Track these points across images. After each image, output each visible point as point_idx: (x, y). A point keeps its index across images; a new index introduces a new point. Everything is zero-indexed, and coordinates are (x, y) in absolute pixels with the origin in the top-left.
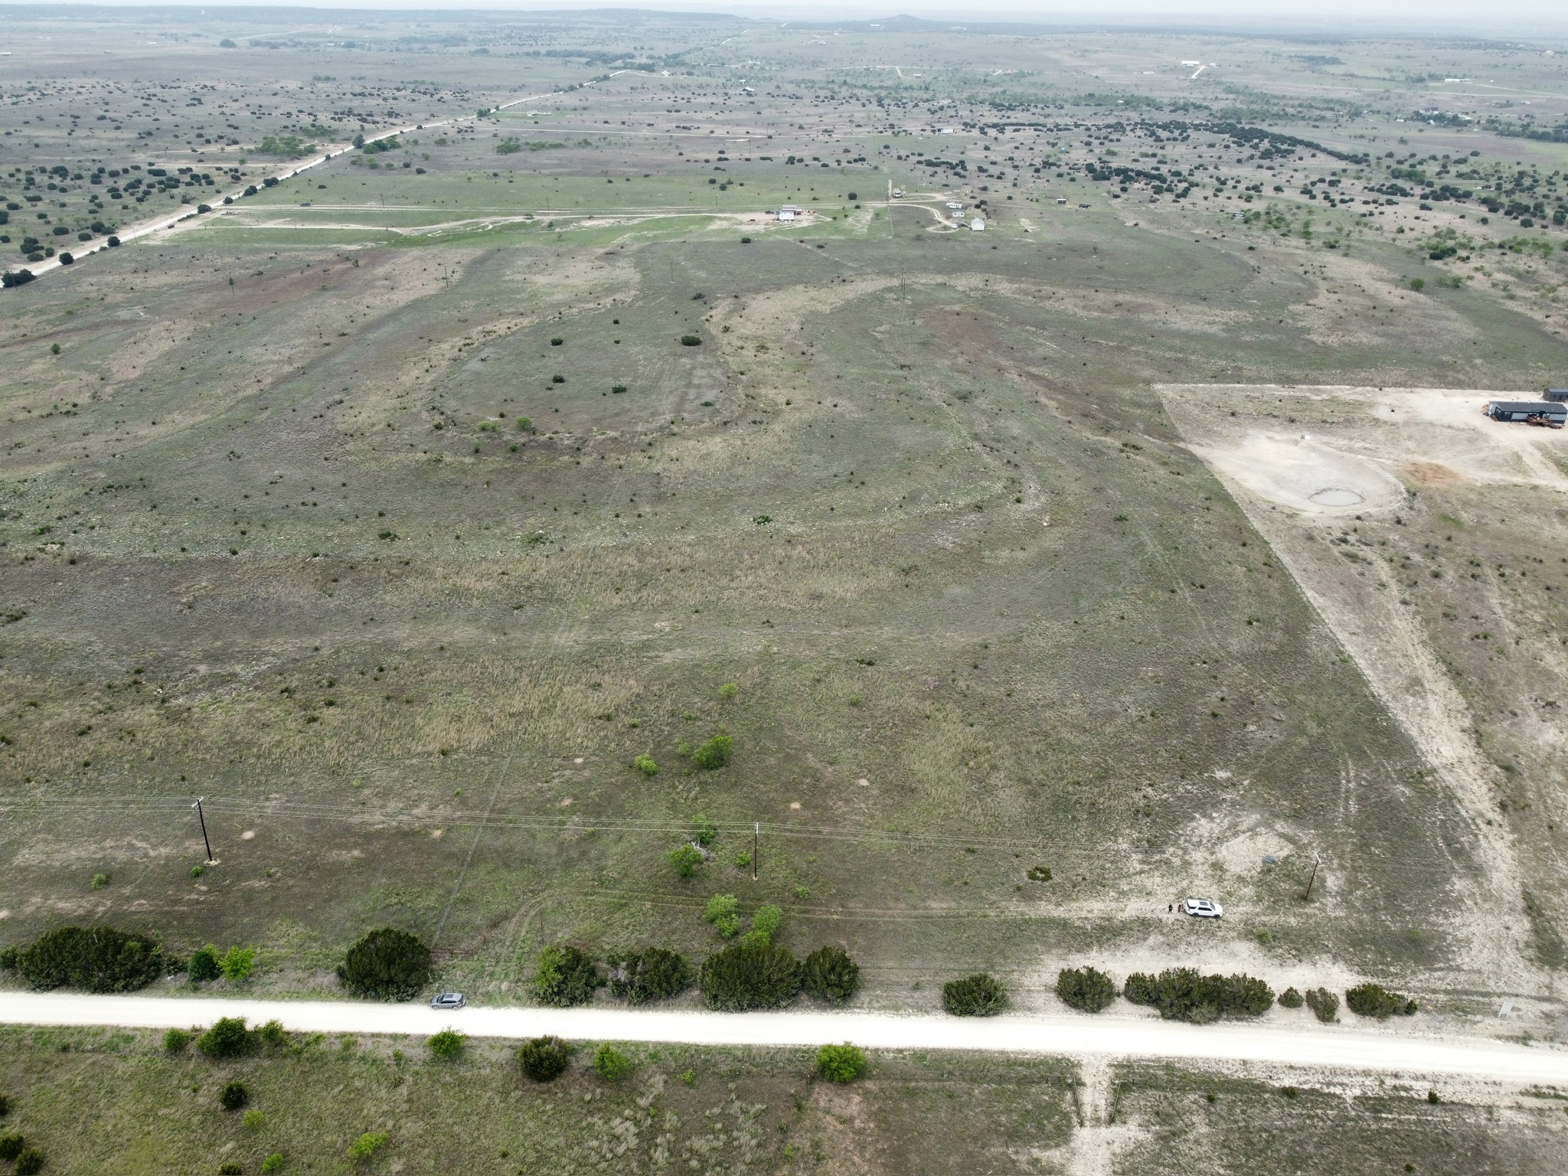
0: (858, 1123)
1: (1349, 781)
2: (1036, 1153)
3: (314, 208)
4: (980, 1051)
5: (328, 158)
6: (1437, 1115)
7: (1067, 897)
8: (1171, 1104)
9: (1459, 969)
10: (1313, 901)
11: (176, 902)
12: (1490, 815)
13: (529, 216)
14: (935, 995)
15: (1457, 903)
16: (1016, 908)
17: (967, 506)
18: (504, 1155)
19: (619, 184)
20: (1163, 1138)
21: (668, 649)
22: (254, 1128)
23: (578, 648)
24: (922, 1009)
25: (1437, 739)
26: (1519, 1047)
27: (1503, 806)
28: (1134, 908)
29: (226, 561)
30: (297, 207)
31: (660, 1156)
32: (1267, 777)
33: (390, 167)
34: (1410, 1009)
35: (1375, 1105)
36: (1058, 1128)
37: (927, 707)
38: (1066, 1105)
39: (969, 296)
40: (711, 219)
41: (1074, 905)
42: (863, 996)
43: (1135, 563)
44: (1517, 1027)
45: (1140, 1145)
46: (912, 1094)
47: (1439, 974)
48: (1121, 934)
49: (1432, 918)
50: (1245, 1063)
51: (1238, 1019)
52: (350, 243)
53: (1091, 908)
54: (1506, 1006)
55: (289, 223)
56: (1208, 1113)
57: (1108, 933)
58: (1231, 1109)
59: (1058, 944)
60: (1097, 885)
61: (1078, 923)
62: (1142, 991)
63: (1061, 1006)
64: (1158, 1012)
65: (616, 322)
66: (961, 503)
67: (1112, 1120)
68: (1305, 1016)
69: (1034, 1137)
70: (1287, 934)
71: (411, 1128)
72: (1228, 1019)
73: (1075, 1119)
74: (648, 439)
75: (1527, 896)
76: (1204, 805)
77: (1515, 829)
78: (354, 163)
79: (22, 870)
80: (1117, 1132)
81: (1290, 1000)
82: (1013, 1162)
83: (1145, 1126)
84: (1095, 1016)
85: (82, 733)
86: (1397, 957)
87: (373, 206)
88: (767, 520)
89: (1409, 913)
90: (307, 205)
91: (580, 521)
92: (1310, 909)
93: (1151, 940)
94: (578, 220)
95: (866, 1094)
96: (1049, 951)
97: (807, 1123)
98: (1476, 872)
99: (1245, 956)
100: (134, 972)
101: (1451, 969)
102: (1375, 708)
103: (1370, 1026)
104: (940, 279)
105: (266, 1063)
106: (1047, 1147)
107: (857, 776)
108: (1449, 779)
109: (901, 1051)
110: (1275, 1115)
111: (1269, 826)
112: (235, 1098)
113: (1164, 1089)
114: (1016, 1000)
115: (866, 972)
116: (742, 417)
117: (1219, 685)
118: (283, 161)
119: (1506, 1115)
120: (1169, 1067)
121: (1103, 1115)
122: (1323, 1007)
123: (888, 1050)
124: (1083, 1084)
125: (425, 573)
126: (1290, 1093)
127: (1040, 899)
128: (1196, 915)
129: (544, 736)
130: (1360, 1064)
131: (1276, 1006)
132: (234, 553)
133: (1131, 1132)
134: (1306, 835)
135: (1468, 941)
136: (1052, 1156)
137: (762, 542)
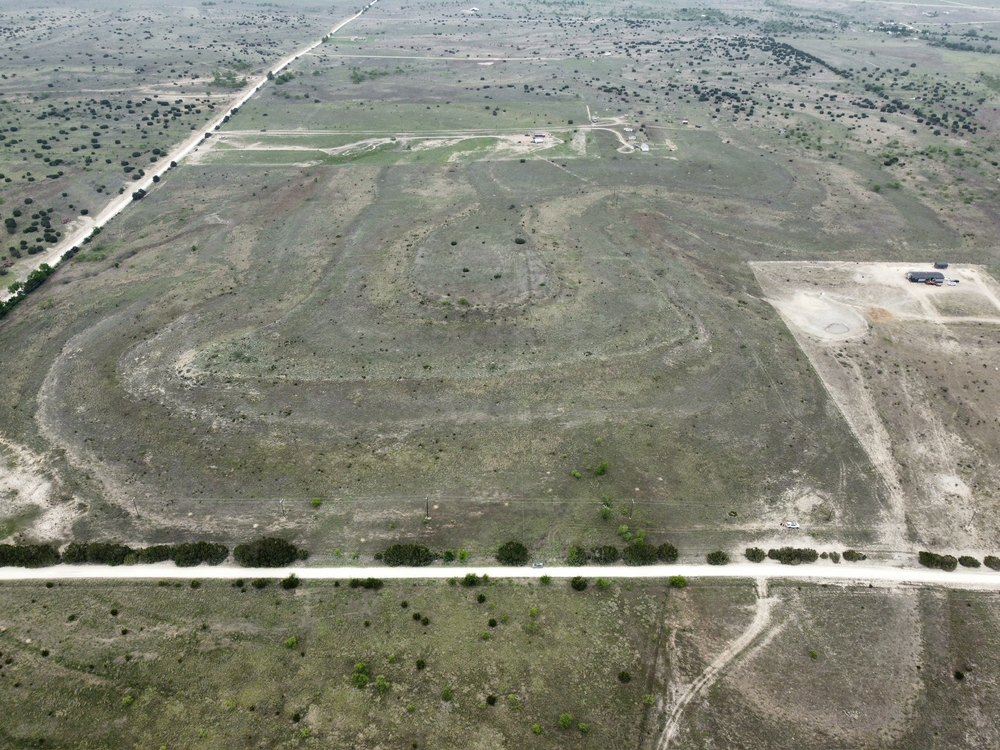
0: (687, 600)
1: (843, 473)
2: (746, 607)
3: (271, 133)
4: (722, 576)
5: (256, 88)
6: (872, 591)
7: (744, 522)
8: (787, 591)
9: (881, 543)
10: (831, 521)
11: (424, 533)
12: (896, 485)
13: (392, 138)
14: (704, 558)
15: (881, 520)
16: (726, 527)
17: (675, 342)
19: (435, 110)
20: (785, 601)
21: (567, 421)
22: (492, 608)
23: (530, 422)
24: (700, 563)
25: (877, 453)
26: (900, 570)
27: (900, 481)
28: (768, 525)
29: (363, 382)
30: (259, 133)
31: (627, 612)
32: (812, 472)
33: (296, 96)
34: (864, 558)
35: (852, 589)
36: (752, 599)
37: (678, 445)
38: (753, 592)
41: (747, 525)
42: (679, 559)
43: (752, 371)
44: (900, 563)
45: (778, 603)
46: (703, 590)
47: (874, 545)
48: (764, 535)
49: (873, 526)
50: (810, 577)
51: (807, 563)
52: (303, 161)
53: (753, 526)
54: (896, 556)
55: (259, 146)
56: (799, 593)
57: (760, 535)
58: (806, 592)
59: (743, 540)
60: (754, 517)
61: (749, 532)
62: (774, 555)
63: (747, 561)
64: (780, 562)
65: (477, 227)
66: (672, 341)
67: (768, 596)
68: (829, 561)
69: (744, 602)
70: (822, 533)
71: (543, 606)
72: (803, 563)
73: (757, 596)
74: (521, 308)
75: (906, 516)
76: (790, 484)
77: (904, 490)
78: (273, 93)
79: (359, 523)
80: (770, 599)
81: (824, 556)
82: (739, 609)
83: (779, 598)
84: (759, 563)
85: (349, 467)
86: (860, 540)
88: (590, 354)
89: (865, 524)
90: (264, 131)
91: (508, 357)
92: (830, 524)
93: (775, 536)
94: (421, 141)
95: (688, 591)
96: (740, 542)
97: (671, 601)
98: (889, 507)
99: (808, 541)
100: (426, 560)
101: (878, 544)
102: (853, 440)
103: (851, 564)
106: (749, 605)
107: (658, 476)
108: (881, 470)
109: (696, 577)
110: (820, 593)
111: (814, 492)
112: (481, 599)
113: (784, 586)
114: (731, 559)
115: (679, 552)
116: (560, 291)
117: (792, 432)
118: (231, 92)
119: (894, 591)
120: (785, 579)
121: (765, 595)
122: (835, 558)
123: (692, 577)
124: (758, 586)
125: (452, 387)
126: (825, 586)
127: (734, 523)
128: (790, 527)
129: (531, 463)
130: (847, 576)
131: (819, 558)
132: (364, 378)
133: (775, 600)
134: (828, 496)
135: (885, 533)
136: (751, 608)
137: (591, 365)
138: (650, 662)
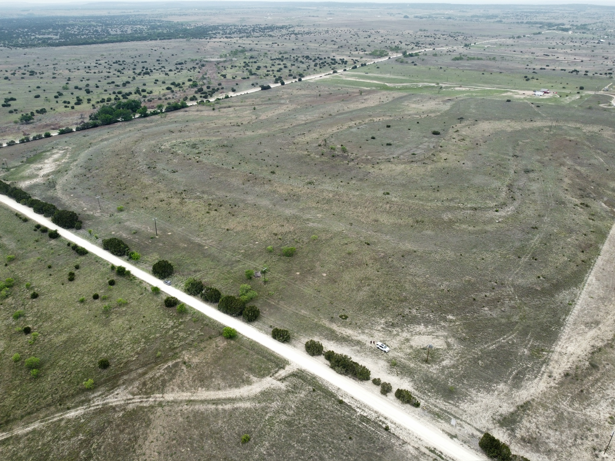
0: (219, 348)
1: (504, 339)
2: (251, 376)
3: (369, 75)
4: (268, 349)
5: (390, 58)
6: (385, 434)
7: (344, 326)
8: (302, 386)
9: (458, 407)
10: (429, 364)
11: (142, 242)
12: (554, 375)
13: (438, 84)
15: (488, 390)
16: (326, 323)
17: (470, 207)
18: (144, 317)
19: (487, 75)
20: (288, 391)
21: (313, 222)
22: (111, 290)
23: (290, 215)
24: (267, 333)
25: (572, 344)
26: (449, 438)
27: (567, 375)
28: (363, 338)
29: (229, 170)
30: (364, 74)
31: (171, 332)
32: (469, 325)
33: (407, 62)
34: (417, 405)
35: (364, 419)
36: (264, 374)
37: (370, 262)
38: (273, 371)
39: (585, 134)
40: (507, 91)
41: (344, 329)
42: (256, 323)
43: (517, 244)
44: (454, 431)
45: (280, 389)
46: (240, 349)
47: (447, 404)
48: (347, 341)
49: (472, 390)
50: (339, 389)
51: (353, 379)
52: (367, 87)
53: (348, 332)
54: (453, 422)
55: (356, 79)
56: (310, 393)
57: (333, 336)
58: (318, 395)
59: (324, 336)
60: (359, 327)
61: (338, 334)
62: (330, 356)
63: (304, 349)
64: (330, 364)
65: (418, 123)
66: (469, 206)
67: (280, 380)
68: (378, 389)
69: (255, 373)
70: (405, 367)
71: (135, 303)
72: (350, 377)
73: (271, 374)
74: (378, 161)
75: (527, 403)
77: (561, 384)
78: (396, 60)
79: (125, 226)
80: (279, 383)
81: (376, 382)
82: (243, 375)
83: (287, 386)
84: (311, 357)
85: (161, 201)
86: (437, 392)
87: (388, 76)
88: (388, 194)
89: (463, 384)
90: (367, 73)
91: (329, 181)
92: (425, 366)
93: (355, 348)
94: (455, 87)
95: (229, 344)
96: (319, 336)
97: (208, 342)
98: (517, 386)
99: (380, 365)
100: (119, 251)
101: (454, 405)
102: (560, 324)
103: (397, 403)
104: (578, 125)
105: (125, 280)
106: (255, 376)
107: (324, 272)
108: (555, 356)
109: (249, 339)
110: (328, 405)
111: (446, 337)
112: (112, 283)
113: (305, 381)
114: (293, 342)
115: (262, 319)
116: (422, 160)
117: (492, 292)
118: (374, 58)
119: (410, 448)
120: (314, 378)
121: (280, 378)
122: (386, 389)
123: (246, 337)
124: (284, 369)
125: (272, 185)
126: (341, 402)
127: (335, 323)
128: (378, 348)
129: (255, 234)
130: (376, 408)
131: (370, 382)
132: (233, 168)
133: (282, 386)
134: (457, 347)
135: (476, 402)
136: (255, 379)
137: (378, 200)
138: (133, 367)
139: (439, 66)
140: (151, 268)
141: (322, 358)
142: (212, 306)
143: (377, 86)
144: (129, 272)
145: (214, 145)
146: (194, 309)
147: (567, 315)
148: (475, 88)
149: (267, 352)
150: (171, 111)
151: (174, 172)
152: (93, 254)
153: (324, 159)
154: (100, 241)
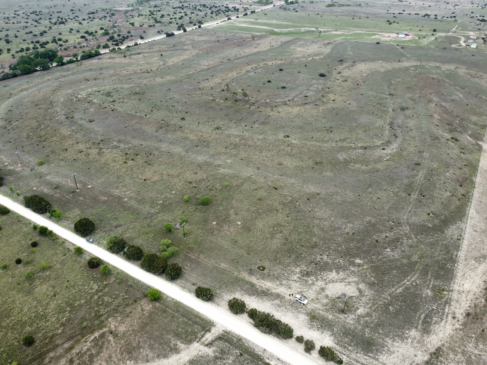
0: (145, 312)
1: (408, 281)
2: (179, 343)
3: (259, 21)
4: (193, 309)
5: (274, 5)
7: (263, 278)
8: (229, 350)
9: (377, 360)
10: (346, 314)
11: (64, 197)
12: (458, 315)
13: (317, 28)
15: (403, 338)
16: (245, 276)
17: (361, 147)
18: (68, 281)
19: (356, 20)
20: (216, 358)
21: (224, 168)
22: (33, 252)
23: (202, 161)
24: (190, 291)
25: (467, 281)
27: (468, 315)
28: (281, 290)
29: (142, 117)
30: (254, 20)
31: (96, 297)
32: (375, 269)
33: (289, 9)
34: (340, 362)
36: (191, 339)
37: (279, 207)
38: (199, 335)
39: (444, 73)
40: (375, 34)
41: (263, 281)
42: (179, 281)
43: (406, 181)
45: (208, 356)
46: (165, 311)
47: (367, 357)
48: (267, 295)
49: (387, 339)
50: (265, 350)
51: (277, 337)
52: (258, 32)
53: (267, 284)
55: (248, 25)
56: (237, 358)
58: (245, 360)
59: (245, 291)
60: (277, 278)
61: (258, 287)
62: (254, 315)
63: (227, 307)
64: (254, 323)
65: (306, 66)
66: (360, 145)
67: (207, 345)
68: (301, 347)
69: (182, 338)
70: (324, 320)
71: (58, 266)
72: (274, 336)
73: (198, 340)
74: (276, 104)
75: (439, 349)
77: (465, 324)
78: (280, 8)
79: (46, 180)
80: (206, 349)
81: (300, 339)
82: (170, 342)
83: (214, 352)
84: (234, 315)
85: (80, 152)
86: (357, 345)
87: (274, 22)
88: (288, 136)
89: (379, 333)
90: (257, 20)
91: (234, 125)
92: (341, 316)
93: (275, 302)
94: (332, 31)
95: (154, 307)
96: (240, 291)
97: (134, 306)
98: (426, 331)
99: (300, 320)
100: (41, 209)
101: (374, 358)
102: (453, 261)
103: (320, 360)
104: (438, 65)
105: (47, 239)
106: (182, 343)
107: (239, 221)
108: (455, 296)
109: (173, 299)
111: (357, 283)
112: (34, 245)
113: (231, 345)
114: (217, 300)
115: (186, 276)
116: (314, 102)
117: (391, 232)
118: (261, 6)
120: (240, 339)
121: (206, 342)
122: (309, 347)
123: (171, 298)
124: (210, 332)
125: (183, 131)
127: (254, 275)
128: (297, 300)
129: (171, 183)
131: (293, 339)
132: (146, 116)
133: (210, 352)
134: (368, 292)
135: (393, 353)
136: (182, 346)
137: (280, 143)
138: (59, 342)
139: (317, 13)
140: (73, 226)
141: (245, 316)
142: (135, 264)
143: (266, 31)
144: (51, 232)
145: (127, 92)
146: (118, 269)
147: (458, 251)
148: (348, 32)
149: (192, 313)
150: (86, 59)
151: (91, 122)
152: (14, 213)
153: (228, 103)
154: (21, 198)
